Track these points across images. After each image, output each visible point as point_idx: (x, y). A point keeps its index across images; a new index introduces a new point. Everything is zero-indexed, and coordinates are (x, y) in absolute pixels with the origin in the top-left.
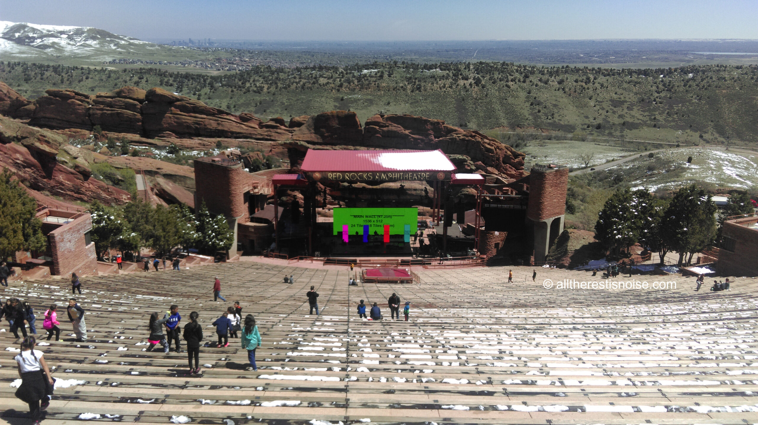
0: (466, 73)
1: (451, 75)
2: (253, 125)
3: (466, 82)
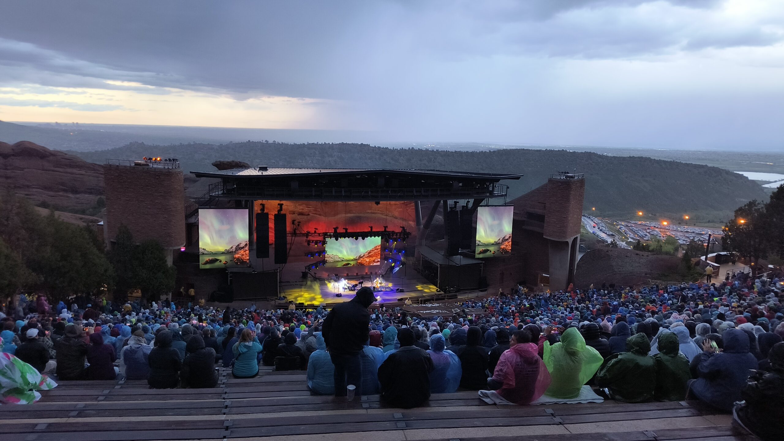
1: (317, 152)
3: (330, 159)
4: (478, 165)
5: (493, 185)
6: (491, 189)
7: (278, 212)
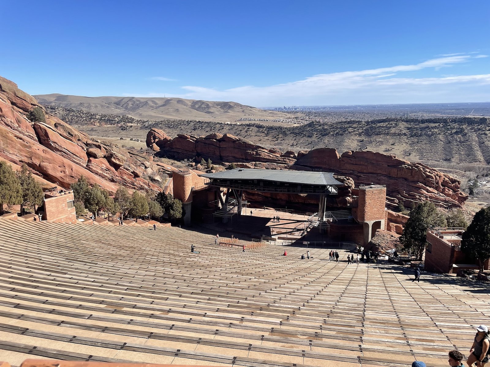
2: (277, 155)
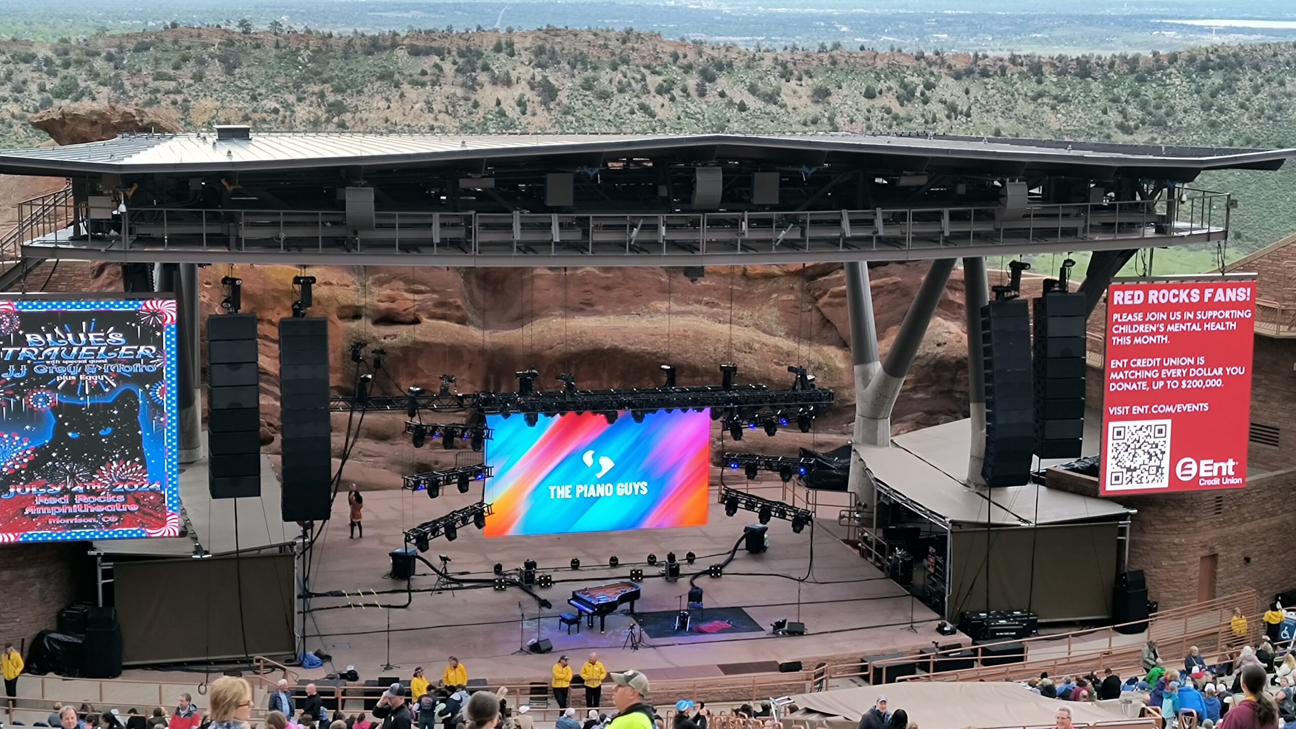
0: (500, 63)
4: (1105, 112)
5: (1171, 194)
6: (1160, 209)
7: (296, 312)
